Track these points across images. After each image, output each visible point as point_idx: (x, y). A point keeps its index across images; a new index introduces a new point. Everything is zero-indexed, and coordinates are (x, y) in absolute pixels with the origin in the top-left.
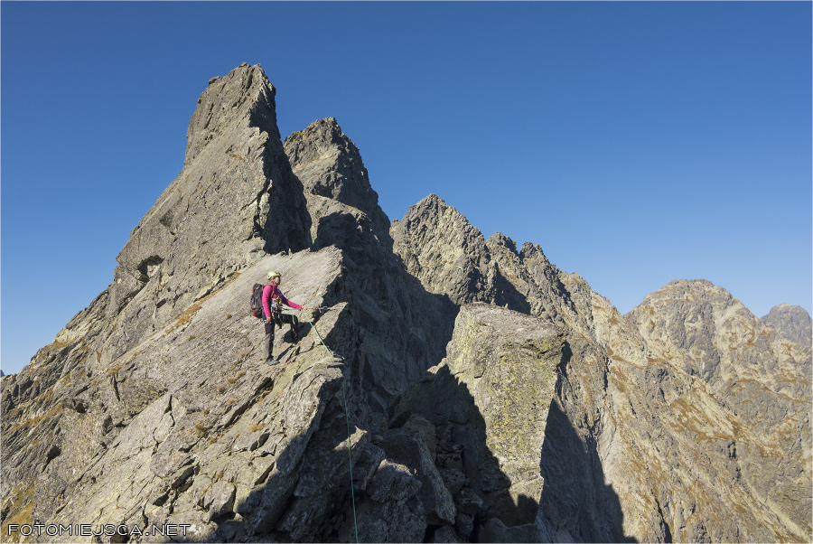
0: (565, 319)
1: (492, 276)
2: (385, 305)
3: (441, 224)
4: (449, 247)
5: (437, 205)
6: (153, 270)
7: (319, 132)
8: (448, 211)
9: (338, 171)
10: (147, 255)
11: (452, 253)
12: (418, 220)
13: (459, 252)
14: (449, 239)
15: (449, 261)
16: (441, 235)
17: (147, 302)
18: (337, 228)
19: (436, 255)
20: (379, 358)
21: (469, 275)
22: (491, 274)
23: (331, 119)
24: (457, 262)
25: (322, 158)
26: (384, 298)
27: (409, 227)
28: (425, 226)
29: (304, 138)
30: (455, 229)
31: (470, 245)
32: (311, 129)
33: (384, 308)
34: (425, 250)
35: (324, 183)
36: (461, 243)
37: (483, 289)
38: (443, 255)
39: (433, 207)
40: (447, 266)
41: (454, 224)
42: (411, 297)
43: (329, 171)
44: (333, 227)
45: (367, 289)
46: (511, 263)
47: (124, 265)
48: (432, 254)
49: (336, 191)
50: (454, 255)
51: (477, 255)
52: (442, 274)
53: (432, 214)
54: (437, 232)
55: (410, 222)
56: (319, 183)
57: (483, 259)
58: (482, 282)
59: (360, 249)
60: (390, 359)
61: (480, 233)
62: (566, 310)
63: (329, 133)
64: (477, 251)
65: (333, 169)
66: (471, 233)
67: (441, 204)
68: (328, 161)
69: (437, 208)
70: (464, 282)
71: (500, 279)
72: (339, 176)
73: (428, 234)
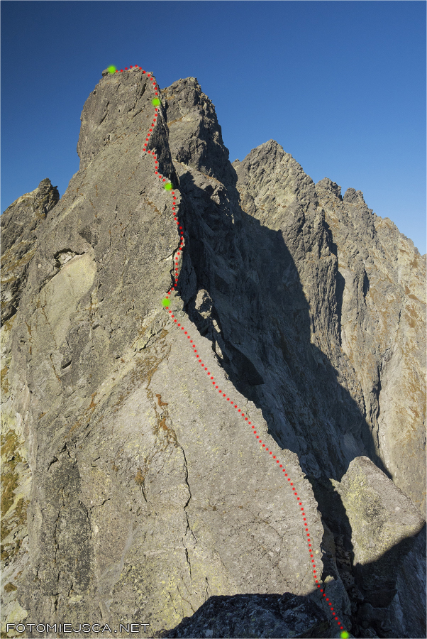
0: (374, 260)
1: (318, 222)
2: (233, 264)
3: (278, 170)
4: (283, 192)
5: (276, 151)
6: (64, 258)
7: (183, 93)
8: (285, 158)
9: (200, 137)
10: (62, 247)
11: (286, 197)
12: (258, 164)
13: (291, 198)
14: (285, 183)
15: (283, 204)
16: (277, 181)
17: (84, 323)
18: (199, 198)
19: (271, 198)
20: (228, 317)
21: (299, 220)
22: (318, 219)
23: (193, 80)
24: (290, 207)
25: (184, 119)
26: (232, 257)
27: (249, 169)
28: (263, 170)
29: (168, 96)
30: (290, 175)
31: (303, 191)
32: (175, 88)
33: (231, 266)
34: (262, 192)
35: (186, 149)
36: (294, 189)
37: (309, 233)
38: (277, 199)
39: (272, 153)
40: (280, 210)
41: (290, 171)
42: (248, 236)
43: (191, 137)
44: (195, 197)
45: (219, 251)
46: (336, 208)
47: (44, 253)
48: (268, 197)
49: (197, 155)
50: (287, 199)
51: (307, 202)
52: (275, 216)
53: (271, 159)
54: (273, 176)
55: (250, 165)
56: (182, 148)
57: (312, 206)
58: (310, 227)
59: (217, 217)
60: (236, 317)
61: (311, 182)
62: (378, 253)
63: (192, 95)
64: (308, 197)
65: (195, 134)
66: (304, 181)
67: (280, 150)
68: (190, 125)
69: (275, 154)
70: (294, 226)
71: (324, 225)
72: (200, 141)
73: (265, 179)
